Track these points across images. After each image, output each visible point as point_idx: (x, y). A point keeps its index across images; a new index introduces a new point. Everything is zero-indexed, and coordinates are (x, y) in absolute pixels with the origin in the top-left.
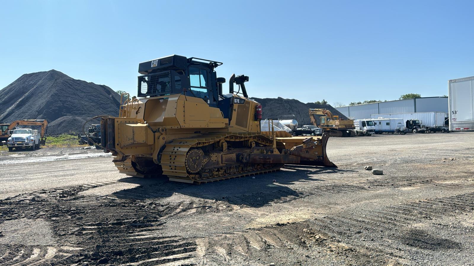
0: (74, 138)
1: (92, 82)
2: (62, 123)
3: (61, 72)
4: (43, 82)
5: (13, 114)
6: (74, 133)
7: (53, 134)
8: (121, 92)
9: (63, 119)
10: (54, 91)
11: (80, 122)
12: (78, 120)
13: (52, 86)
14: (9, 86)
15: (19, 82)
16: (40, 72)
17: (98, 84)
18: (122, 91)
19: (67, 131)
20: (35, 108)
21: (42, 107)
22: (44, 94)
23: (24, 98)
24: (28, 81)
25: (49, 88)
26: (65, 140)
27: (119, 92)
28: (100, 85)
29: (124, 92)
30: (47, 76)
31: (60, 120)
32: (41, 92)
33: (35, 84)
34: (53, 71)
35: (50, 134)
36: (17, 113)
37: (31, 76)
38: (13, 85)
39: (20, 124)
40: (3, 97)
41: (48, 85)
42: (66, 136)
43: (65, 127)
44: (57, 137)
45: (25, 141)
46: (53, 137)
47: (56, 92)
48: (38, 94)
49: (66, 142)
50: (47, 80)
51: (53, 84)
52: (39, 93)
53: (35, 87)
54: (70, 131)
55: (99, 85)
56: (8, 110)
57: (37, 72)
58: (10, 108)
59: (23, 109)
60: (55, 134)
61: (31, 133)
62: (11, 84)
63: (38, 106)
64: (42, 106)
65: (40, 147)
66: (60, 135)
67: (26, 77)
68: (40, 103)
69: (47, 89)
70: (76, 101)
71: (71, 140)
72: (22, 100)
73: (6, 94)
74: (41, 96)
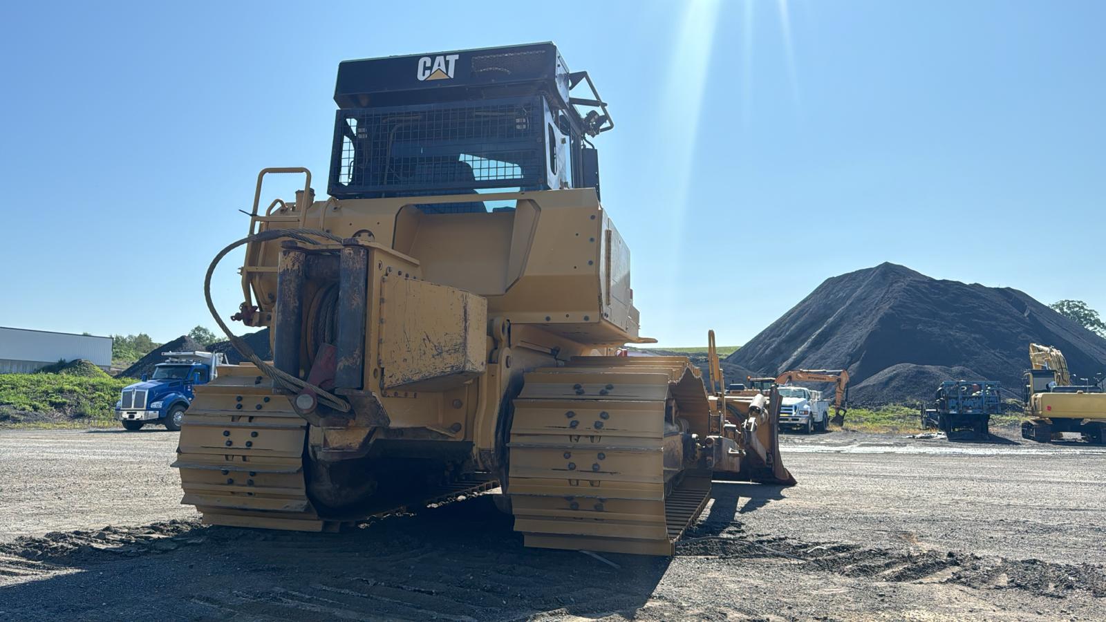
0: (916, 415)
1: (975, 284)
2: (891, 379)
3: (902, 266)
4: (865, 292)
5: (804, 362)
6: (918, 403)
7: (870, 404)
8: (1071, 303)
9: (894, 370)
10: (886, 307)
11: (934, 378)
12: (929, 373)
13: (882, 297)
14: (799, 305)
15: (818, 296)
16: (860, 271)
17: (993, 287)
18: (1072, 301)
19: (902, 399)
20: (846, 348)
21: (859, 345)
22: (864, 317)
23: (826, 328)
24: (835, 291)
25: (876, 304)
26: (893, 419)
27: (1066, 303)
28: (998, 288)
29: (1079, 302)
30: (872, 276)
31: (887, 373)
32: (860, 314)
33: (848, 297)
34: (887, 265)
35: (863, 404)
36: (812, 357)
37: (842, 280)
38: (807, 303)
39: (794, 378)
40: (788, 329)
41: (874, 296)
42: (897, 409)
43: (898, 389)
44: (878, 410)
45: (791, 414)
46: (870, 409)
47: (891, 311)
48: (854, 317)
49: (895, 422)
50: (873, 287)
51: (884, 295)
52: (856, 315)
53: (848, 303)
54: (908, 398)
55: (995, 289)
56: (796, 353)
57: (854, 271)
58: (799, 350)
59: (823, 349)
60: (874, 404)
61: (805, 397)
62: (804, 301)
63: (851, 343)
64: (860, 343)
65: (828, 429)
66: (885, 407)
67: (831, 284)
68: (855, 336)
69: (873, 306)
70: (936, 330)
71: (908, 418)
72: (822, 331)
73: (793, 321)
74: (860, 322)
